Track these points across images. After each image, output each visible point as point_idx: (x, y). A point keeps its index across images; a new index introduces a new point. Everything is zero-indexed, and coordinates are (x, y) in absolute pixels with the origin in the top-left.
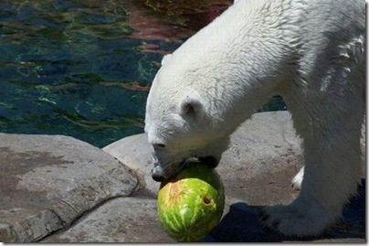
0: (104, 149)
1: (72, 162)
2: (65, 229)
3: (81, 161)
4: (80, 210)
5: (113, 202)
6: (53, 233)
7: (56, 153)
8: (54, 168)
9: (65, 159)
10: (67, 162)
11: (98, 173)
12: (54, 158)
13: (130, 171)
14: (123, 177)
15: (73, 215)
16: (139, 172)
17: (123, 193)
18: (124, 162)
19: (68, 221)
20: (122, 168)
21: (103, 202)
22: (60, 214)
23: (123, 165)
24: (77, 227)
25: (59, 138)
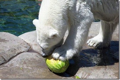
0: (19, 36)
1: (8, 41)
2: (6, 62)
3: (11, 40)
4: (11, 56)
5: (22, 54)
6: (2, 64)
7: (3, 38)
8: (2, 43)
9: (6, 40)
10: (7, 41)
11: (17, 44)
12: (2, 39)
13: (27, 44)
14: (25, 45)
15: (9, 58)
16: (31, 44)
17: (25, 51)
18: (25, 41)
19: (7, 60)
20: (25, 43)
21: (19, 54)
22: (5, 58)
23: (25, 42)
24: (10, 62)
25: (4, 33)
